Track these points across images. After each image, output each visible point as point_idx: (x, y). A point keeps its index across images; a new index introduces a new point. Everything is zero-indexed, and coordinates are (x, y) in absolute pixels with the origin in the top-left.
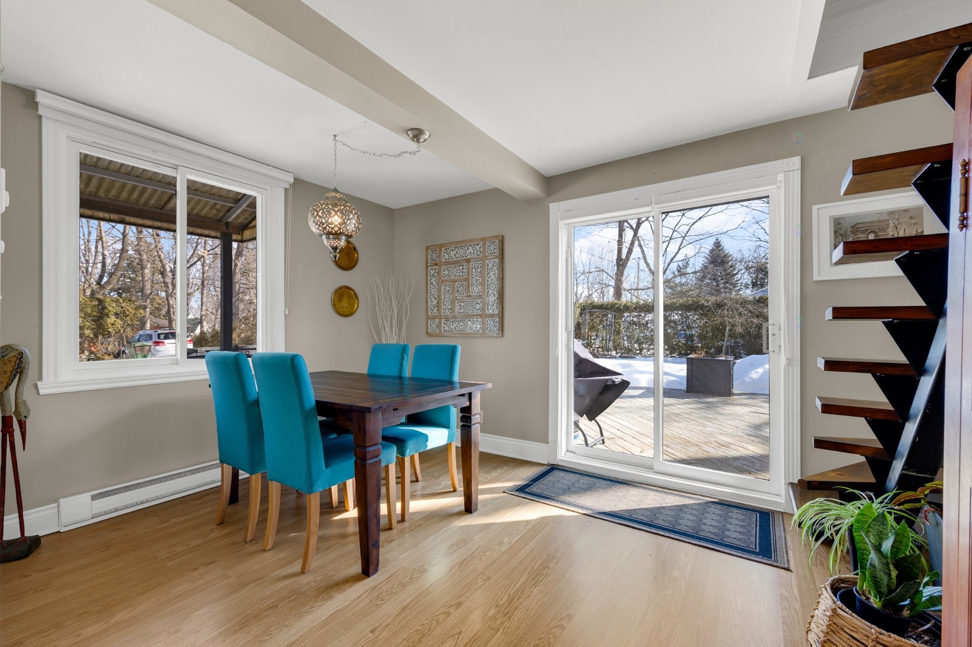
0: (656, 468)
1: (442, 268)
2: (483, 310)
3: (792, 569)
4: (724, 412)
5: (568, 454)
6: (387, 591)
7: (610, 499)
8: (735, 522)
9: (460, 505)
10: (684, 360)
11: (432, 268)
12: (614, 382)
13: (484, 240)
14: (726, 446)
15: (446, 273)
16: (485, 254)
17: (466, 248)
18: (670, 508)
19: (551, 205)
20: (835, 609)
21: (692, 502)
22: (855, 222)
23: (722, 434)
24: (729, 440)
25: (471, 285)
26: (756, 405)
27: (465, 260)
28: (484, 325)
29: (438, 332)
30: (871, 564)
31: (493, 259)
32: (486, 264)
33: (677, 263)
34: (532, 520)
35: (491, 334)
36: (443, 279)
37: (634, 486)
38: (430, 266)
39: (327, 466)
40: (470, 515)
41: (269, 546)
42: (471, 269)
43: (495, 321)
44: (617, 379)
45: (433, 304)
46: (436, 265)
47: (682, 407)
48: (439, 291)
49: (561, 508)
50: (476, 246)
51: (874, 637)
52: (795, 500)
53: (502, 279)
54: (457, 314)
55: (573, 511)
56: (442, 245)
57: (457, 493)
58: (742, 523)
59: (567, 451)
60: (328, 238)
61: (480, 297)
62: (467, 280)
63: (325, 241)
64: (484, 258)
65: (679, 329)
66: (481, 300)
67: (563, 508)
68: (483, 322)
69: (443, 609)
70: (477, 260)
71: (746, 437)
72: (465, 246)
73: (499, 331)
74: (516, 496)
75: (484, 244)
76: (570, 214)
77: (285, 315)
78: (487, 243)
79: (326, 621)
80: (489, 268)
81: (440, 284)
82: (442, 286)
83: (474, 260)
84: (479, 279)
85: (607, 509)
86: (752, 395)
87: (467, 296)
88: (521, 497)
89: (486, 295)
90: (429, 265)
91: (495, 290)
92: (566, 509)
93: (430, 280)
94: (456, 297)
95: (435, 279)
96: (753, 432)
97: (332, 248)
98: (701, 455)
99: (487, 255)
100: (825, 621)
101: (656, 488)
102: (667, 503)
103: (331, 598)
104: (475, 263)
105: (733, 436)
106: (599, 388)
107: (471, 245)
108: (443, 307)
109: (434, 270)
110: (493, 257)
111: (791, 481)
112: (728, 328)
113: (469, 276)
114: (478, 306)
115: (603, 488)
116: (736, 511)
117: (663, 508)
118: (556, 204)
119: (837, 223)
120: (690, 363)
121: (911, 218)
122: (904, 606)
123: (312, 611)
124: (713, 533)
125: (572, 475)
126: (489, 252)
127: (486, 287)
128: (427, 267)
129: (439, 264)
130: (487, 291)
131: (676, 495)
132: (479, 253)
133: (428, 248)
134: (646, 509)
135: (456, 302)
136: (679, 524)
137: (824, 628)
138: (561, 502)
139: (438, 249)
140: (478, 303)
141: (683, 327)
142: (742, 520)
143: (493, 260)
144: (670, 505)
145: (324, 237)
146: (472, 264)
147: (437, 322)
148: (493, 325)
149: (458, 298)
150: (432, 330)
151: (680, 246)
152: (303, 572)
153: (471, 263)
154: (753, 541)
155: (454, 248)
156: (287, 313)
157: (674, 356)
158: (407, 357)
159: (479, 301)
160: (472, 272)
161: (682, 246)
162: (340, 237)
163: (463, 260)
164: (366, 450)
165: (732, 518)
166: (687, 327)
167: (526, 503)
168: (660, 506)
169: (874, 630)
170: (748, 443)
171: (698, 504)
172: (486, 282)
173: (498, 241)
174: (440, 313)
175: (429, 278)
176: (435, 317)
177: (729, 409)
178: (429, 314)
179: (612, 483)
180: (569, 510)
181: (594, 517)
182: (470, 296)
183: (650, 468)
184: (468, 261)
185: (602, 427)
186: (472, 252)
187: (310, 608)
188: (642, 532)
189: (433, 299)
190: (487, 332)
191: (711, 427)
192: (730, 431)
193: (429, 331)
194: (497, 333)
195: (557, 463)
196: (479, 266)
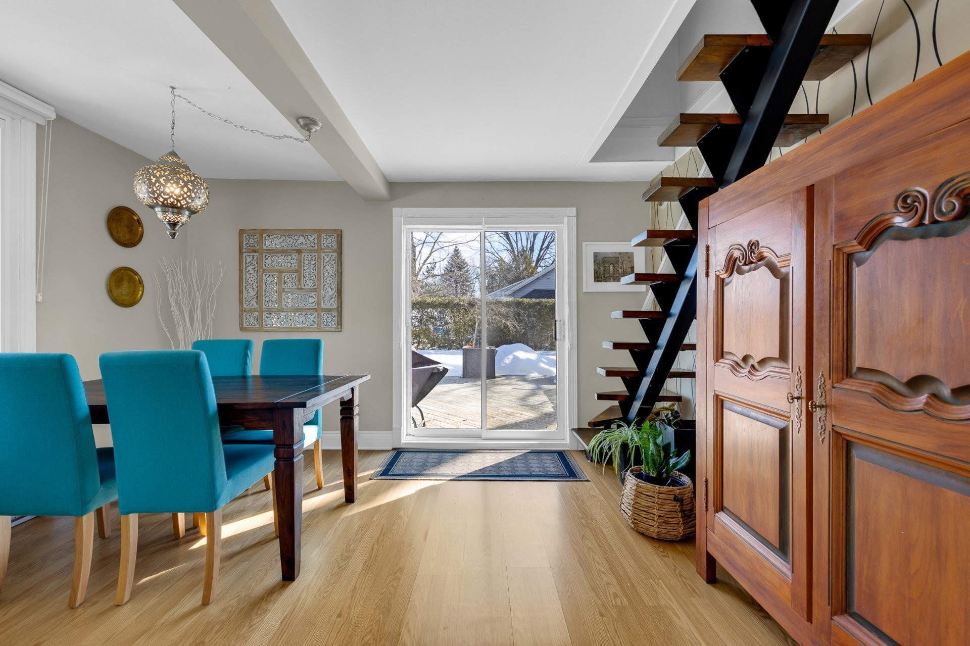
0: (484, 436)
1: (264, 256)
2: (318, 303)
3: (589, 480)
4: (496, 390)
5: (408, 437)
6: (324, 585)
7: (462, 465)
8: (546, 461)
9: (341, 498)
10: (461, 351)
11: (249, 254)
12: (439, 369)
13: (319, 232)
14: (511, 414)
15: (269, 261)
16: (321, 246)
17: (296, 237)
18: (505, 462)
19: (394, 209)
20: (638, 484)
21: (516, 455)
22: (604, 256)
23: (504, 407)
24: (511, 410)
25: (302, 277)
26: (514, 383)
27: (294, 250)
28: (319, 319)
29: (258, 326)
30: (651, 454)
31: (330, 252)
32: (322, 257)
33: (426, 265)
34: (412, 494)
35: (328, 329)
36: (264, 267)
37: (471, 453)
38: (245, 252)
39: (229, 477)
40: (353, 504)
41: (126, 598)
42: (303, 261)
43: (333, 315)
44: (440, 367)
45: (250, 295)
46: (255, 251)
47: (466, 390)
48: (259, 281)
49: (429, 480)
50: (309, 237)
51: (657, 491)
52: (581, 438)
53: (340, 274)
54: (284, 307)
55: (440, 480)
56: (263, 231)
57: (323, 490)
58: (552, 461)
59: (407, 435)
60: (164, 212)
61: (315, 290)
62: (298, 271)
63: (160, 215)
64: (320, 250)
65: (438, 324)
66: (316, 293)
67: (431, 480)
68: (319, 316)
69: (390, 577)
70: (310, 251)
71: (519, 406)
72: (295, 235)
73: (338, 325)
74: (384, 479)
75: (319, 237)
76: (411, 220)
77: (37, 303)
78: (323, 235)
79: (281, 628)
80: (325, 261)
81: (261, 273)
82: (264, 276)
83: (306, 252)
84: (313, 271)
85: (464, 473)
86: (508, 376)
87: (298, 289)
88: (390, 479)
89: (322, 288)
90: (244, 250)
91: (333, 283)
92: (434, 480)
93: (246, 267)
94: (283, 289)
95: (254, 267)
96: (522, 403)
97: (170, 224)
98: (501, 424)
99: (323, 248)
100: (632, 493)
101: (487, 451)
102: (502, 459)
103: (266, 611)
104: (308, 254)
105: (512, 407)
106: (427, 376)
107: (302, 235)
108: (264, 299)
109: (251, 257)
110: (330, 250)
111: (572, 428)
112: (477, 324)
113: (300, 266)
114: (312, 300)
115: (451, 459)
116: (544, 455)
117: (500, 463)
118: (399, 209)
119: (596, 255)
120: (466, 353)
121: (629, 257)
122: (663, 472)
123: (254, 629)
124: (539, 471)
125: (420, 454)
126: (325, 245)
127: (322, 280)
128: (241, 253)
129: (260, 251)
130: (322, 284)
131: (503, 452)
132: (313, 245)
133: (242, 232)
134: (490, 466)
135: (283, 294)
136: (517, 471)
137: (633, 497)
138: (426, 476)
139: (258, 235)
140: (312, 297)
141: (441, 323)
142: (550, 459)
143: (330, 254)
144: (503, 460)
145: (158, 209)
146: (305, 255)
147: (255, 316)
148: (331, 319)
149: (285, 290)
150: (248, 324)
151: (432, 250)
152: (206, 602)
153: (303, 255)
154: (563, 471)
155: (279, 236)
156: (40, 298)
157: (435, 349)
158: (251, 354)
159: (313, 294)
160: (304, 263)
161: (433, 250)
162: (182, 212)
163: (292, 250)
164: (293, 448)
165: (544, 459)
166: (445, 323)
167: (397, 485)
168: (498, 462)
169: (657, 487)
170: (523, 411)
171: (521, 456)
172: (322, 276)
173: (335, 235)
174: (261, 306)
175: (244, 265)
176: (255, 310)
177: (499, 388)
178: (245, 306)
179: (455, 454)
180: (436, 480)
181: (458, 480)
182: (301, 289)
183: (479, 437)
184: (299, 252)
185: (423, 411)
186: (304, 243)
187: (250, 627)
188: (497, 482)
189: (251, 290)
190: (323, 326)
191: (495, 403)
192: (508, 404)
193: (245, 325)
194: (335, 328)
195: (400, 447)
196: (314, 258)
